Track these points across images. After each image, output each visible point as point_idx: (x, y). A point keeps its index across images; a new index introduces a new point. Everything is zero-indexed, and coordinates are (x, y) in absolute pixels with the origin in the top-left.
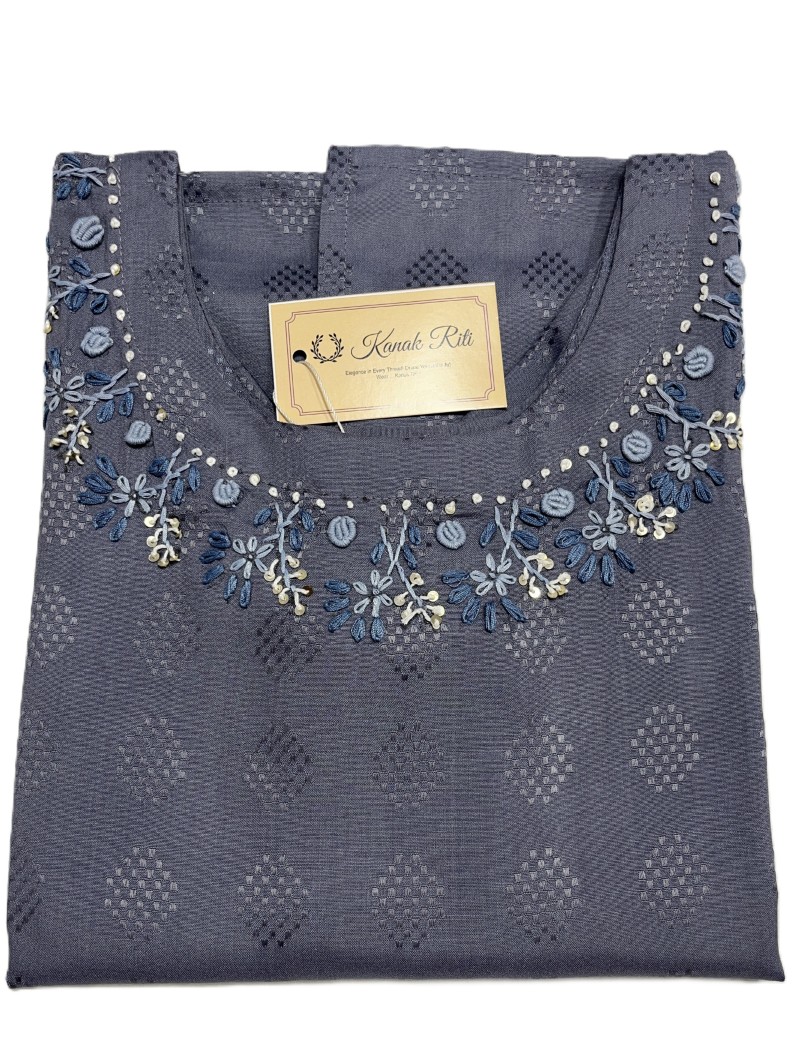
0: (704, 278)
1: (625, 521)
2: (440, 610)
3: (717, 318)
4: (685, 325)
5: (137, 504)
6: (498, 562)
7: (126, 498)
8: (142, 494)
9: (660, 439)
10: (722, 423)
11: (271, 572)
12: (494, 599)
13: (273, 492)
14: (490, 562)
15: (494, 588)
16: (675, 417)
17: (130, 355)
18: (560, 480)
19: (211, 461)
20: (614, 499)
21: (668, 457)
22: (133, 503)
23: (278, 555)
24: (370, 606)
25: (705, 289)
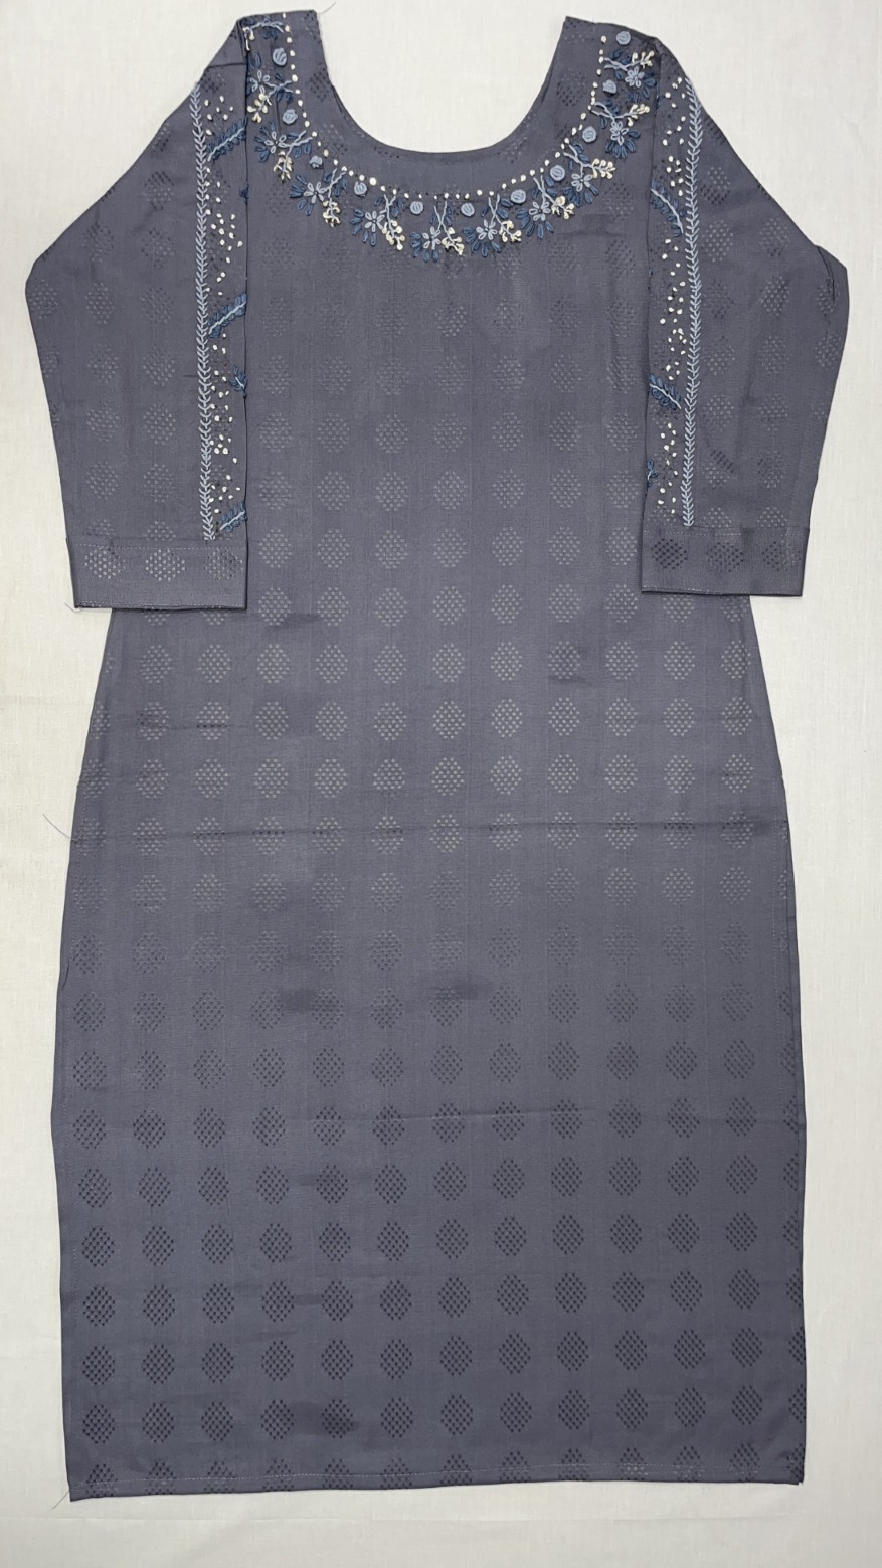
0: (593, 93)
1: (550, 207)
2: (462, 246)
3: (598, 114)
4: (583, 116)
5: (318, 197)
6: (489, 224)
7: (311, 194)
8: (319, 192)
9: (569, 172)
10: (598, 165)
11: (386, 229)
12: (487, 243)
13: (383, 189)
14: (485, 223)
15: (487, 236)
16: (577, 160)
17: (307, 124)
18: (519, 186)
19: (351, 173)
20: (547, 199)
21: (573, 180)
22: (315, 197)
23: (387, 221)
24: (431, 245)
25: (593, 99)
